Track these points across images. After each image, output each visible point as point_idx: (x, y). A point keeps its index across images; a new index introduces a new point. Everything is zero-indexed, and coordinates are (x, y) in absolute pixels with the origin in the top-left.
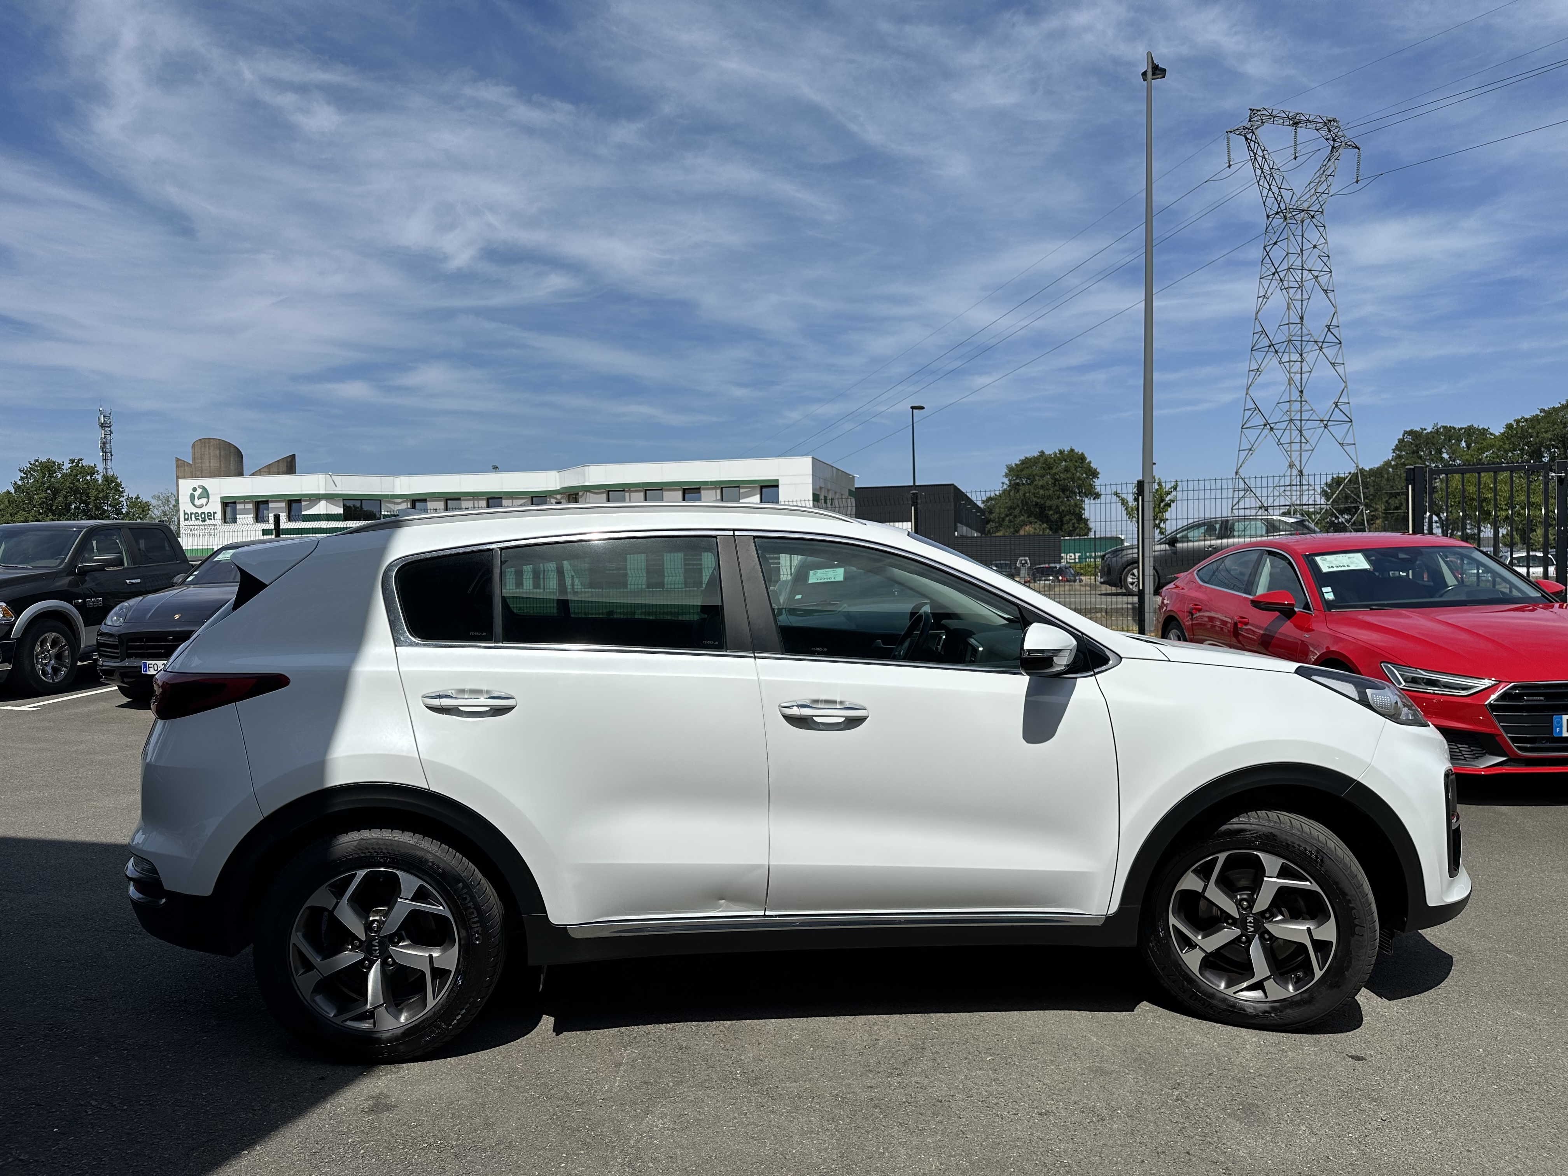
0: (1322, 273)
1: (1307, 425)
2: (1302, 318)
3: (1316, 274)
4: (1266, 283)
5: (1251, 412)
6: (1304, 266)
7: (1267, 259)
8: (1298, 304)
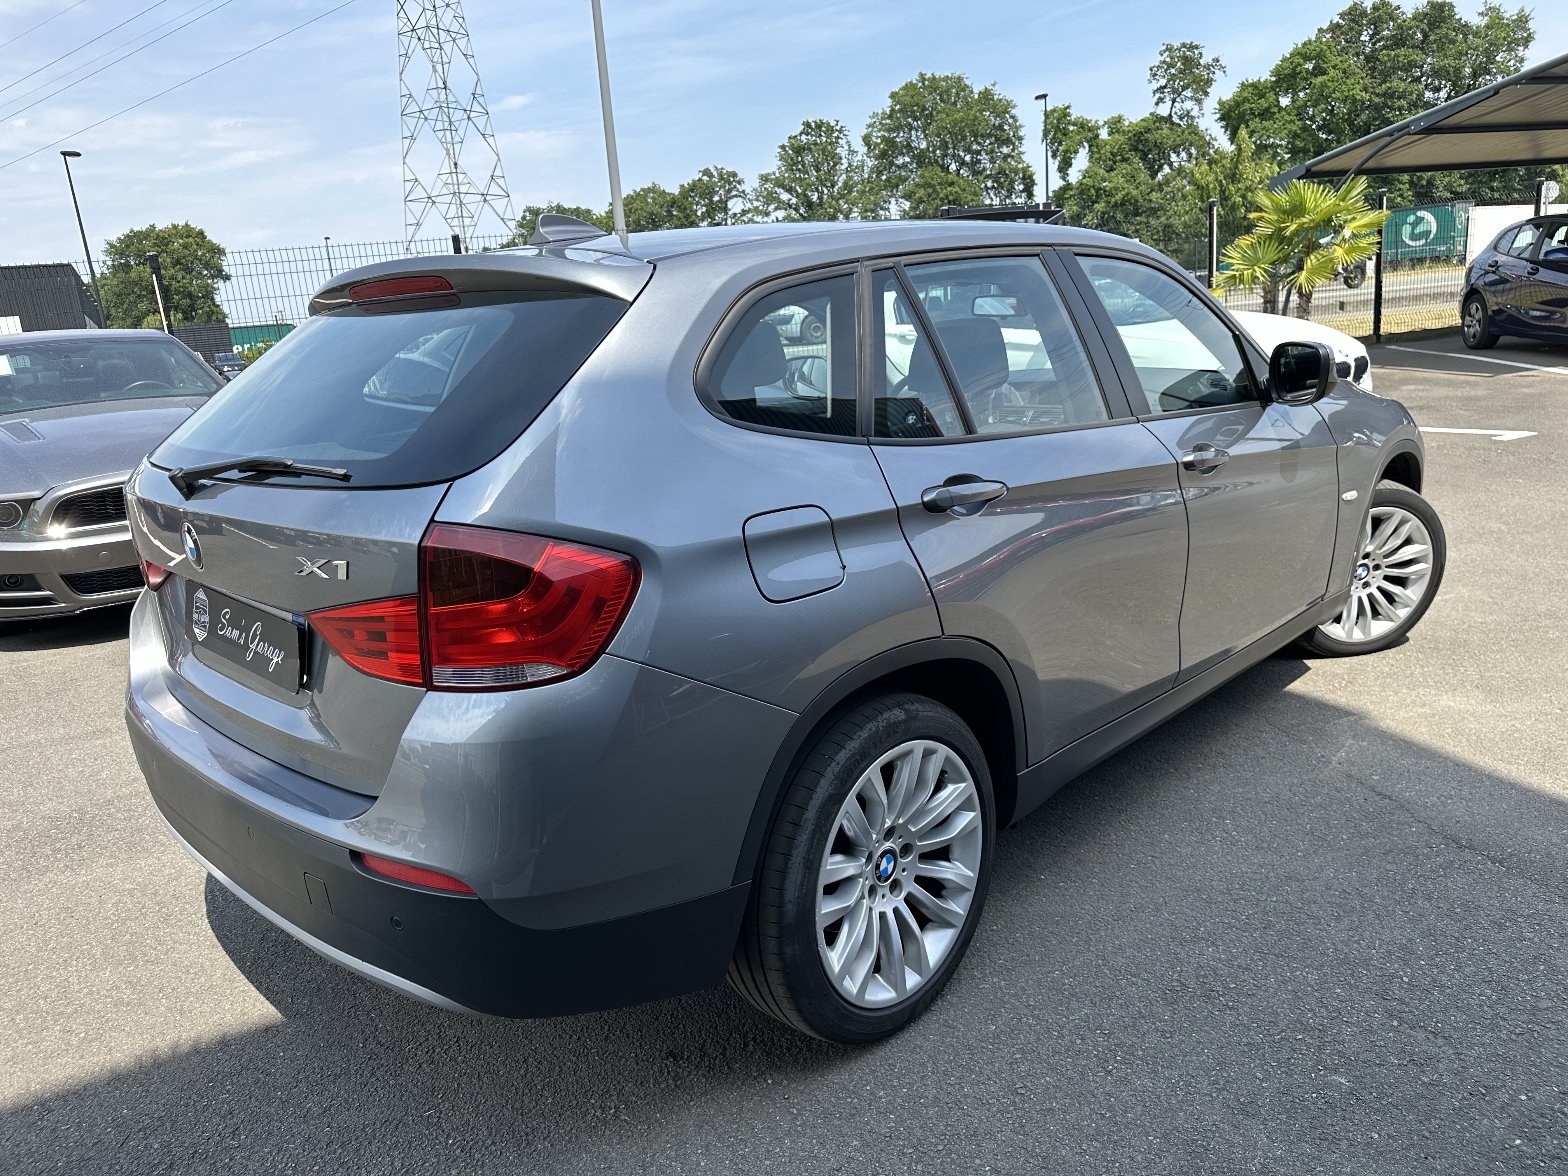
0: (459, 36)
1: (466, 199)
2: (445, 83)
3: (454, 35)
4: (406, 40)
5: (411, 184)
6: (440, 26)
7: (402, 14)
8: (439, 67)
